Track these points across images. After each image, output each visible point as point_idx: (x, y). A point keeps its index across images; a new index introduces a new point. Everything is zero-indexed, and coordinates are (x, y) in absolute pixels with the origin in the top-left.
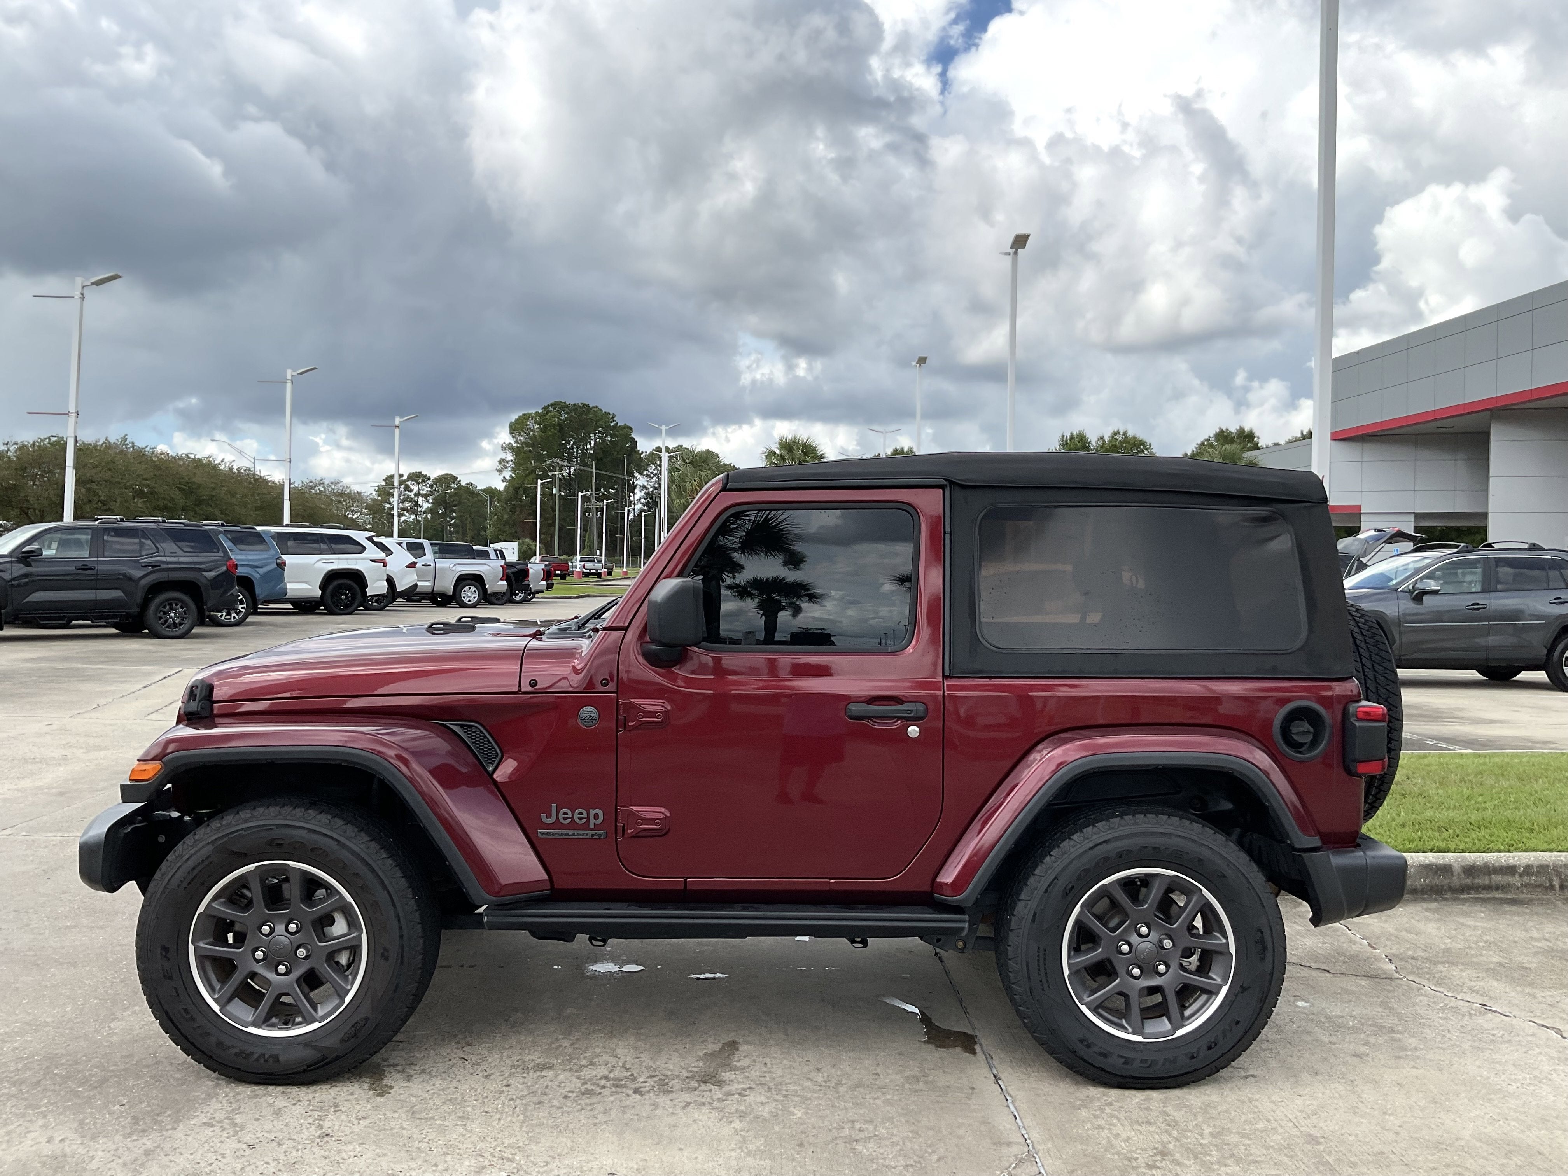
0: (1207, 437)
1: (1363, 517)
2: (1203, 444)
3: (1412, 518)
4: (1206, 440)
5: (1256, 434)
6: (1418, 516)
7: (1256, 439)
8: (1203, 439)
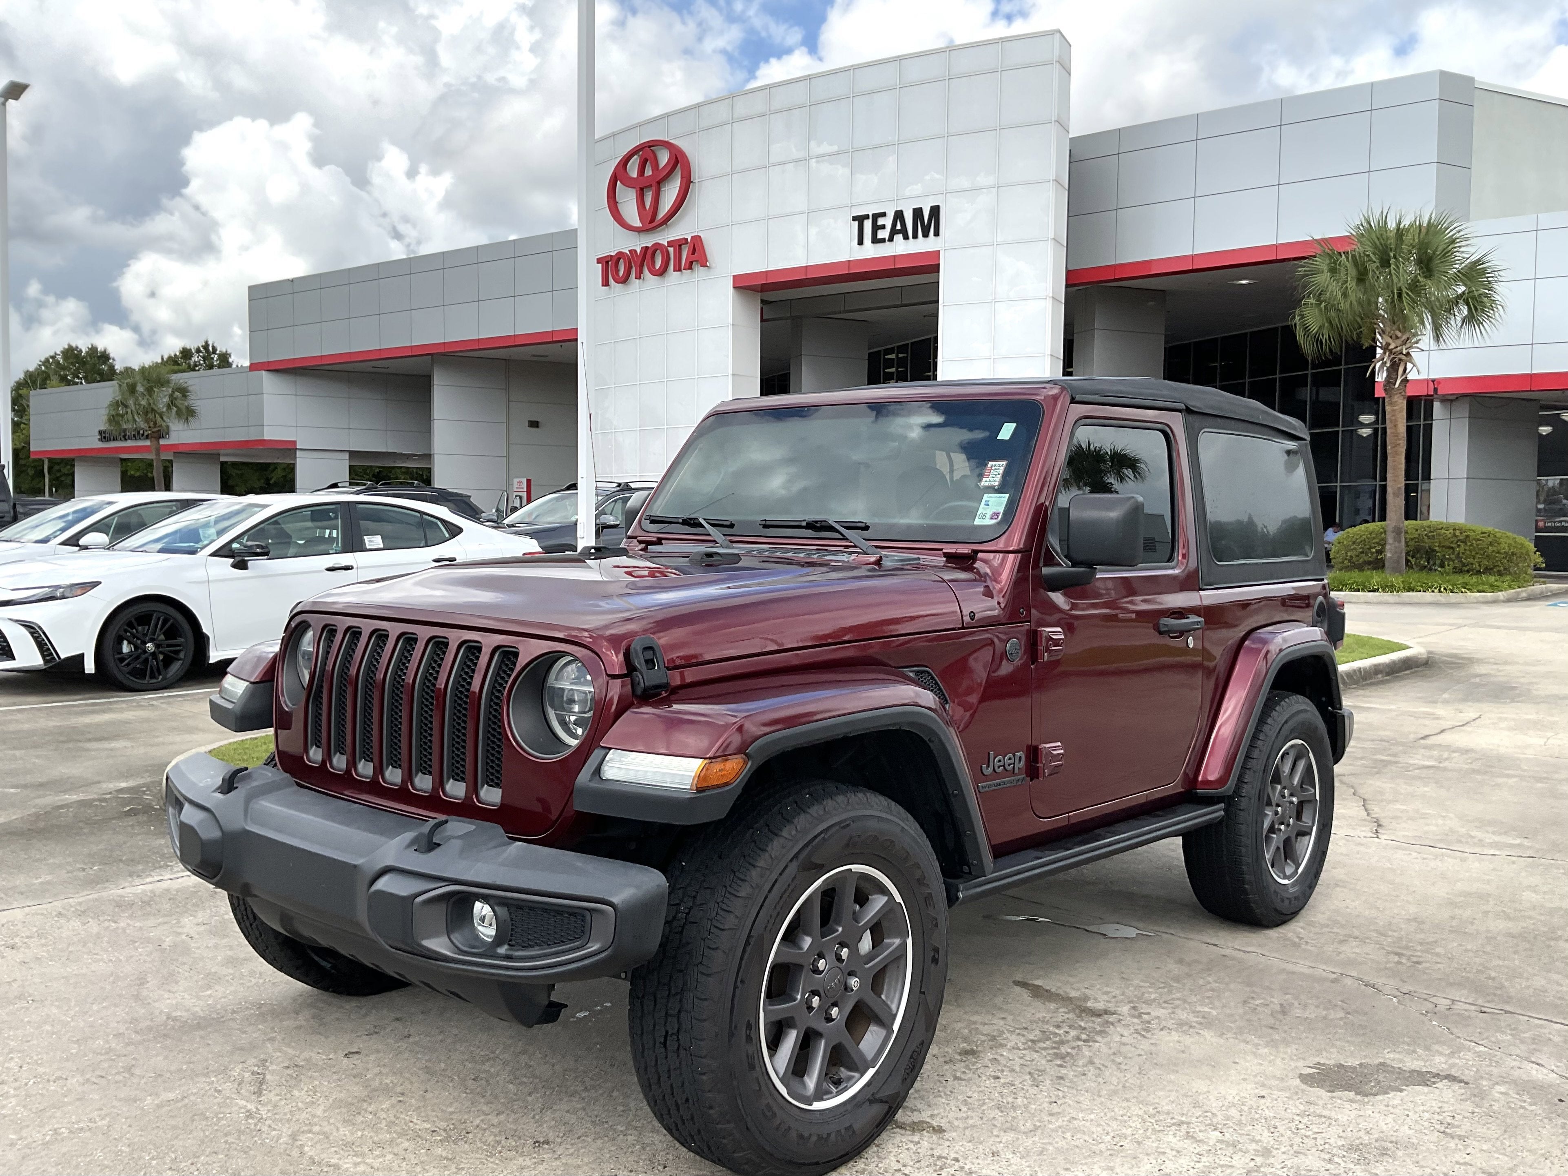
0: (52, 354)
1: (298, 453)
2: (47, 360)
3: (347, 455)
4: (52, 357)
5: (112, 355)
6: (353, 454)
7: (111, 361)
8: (47, 356)
